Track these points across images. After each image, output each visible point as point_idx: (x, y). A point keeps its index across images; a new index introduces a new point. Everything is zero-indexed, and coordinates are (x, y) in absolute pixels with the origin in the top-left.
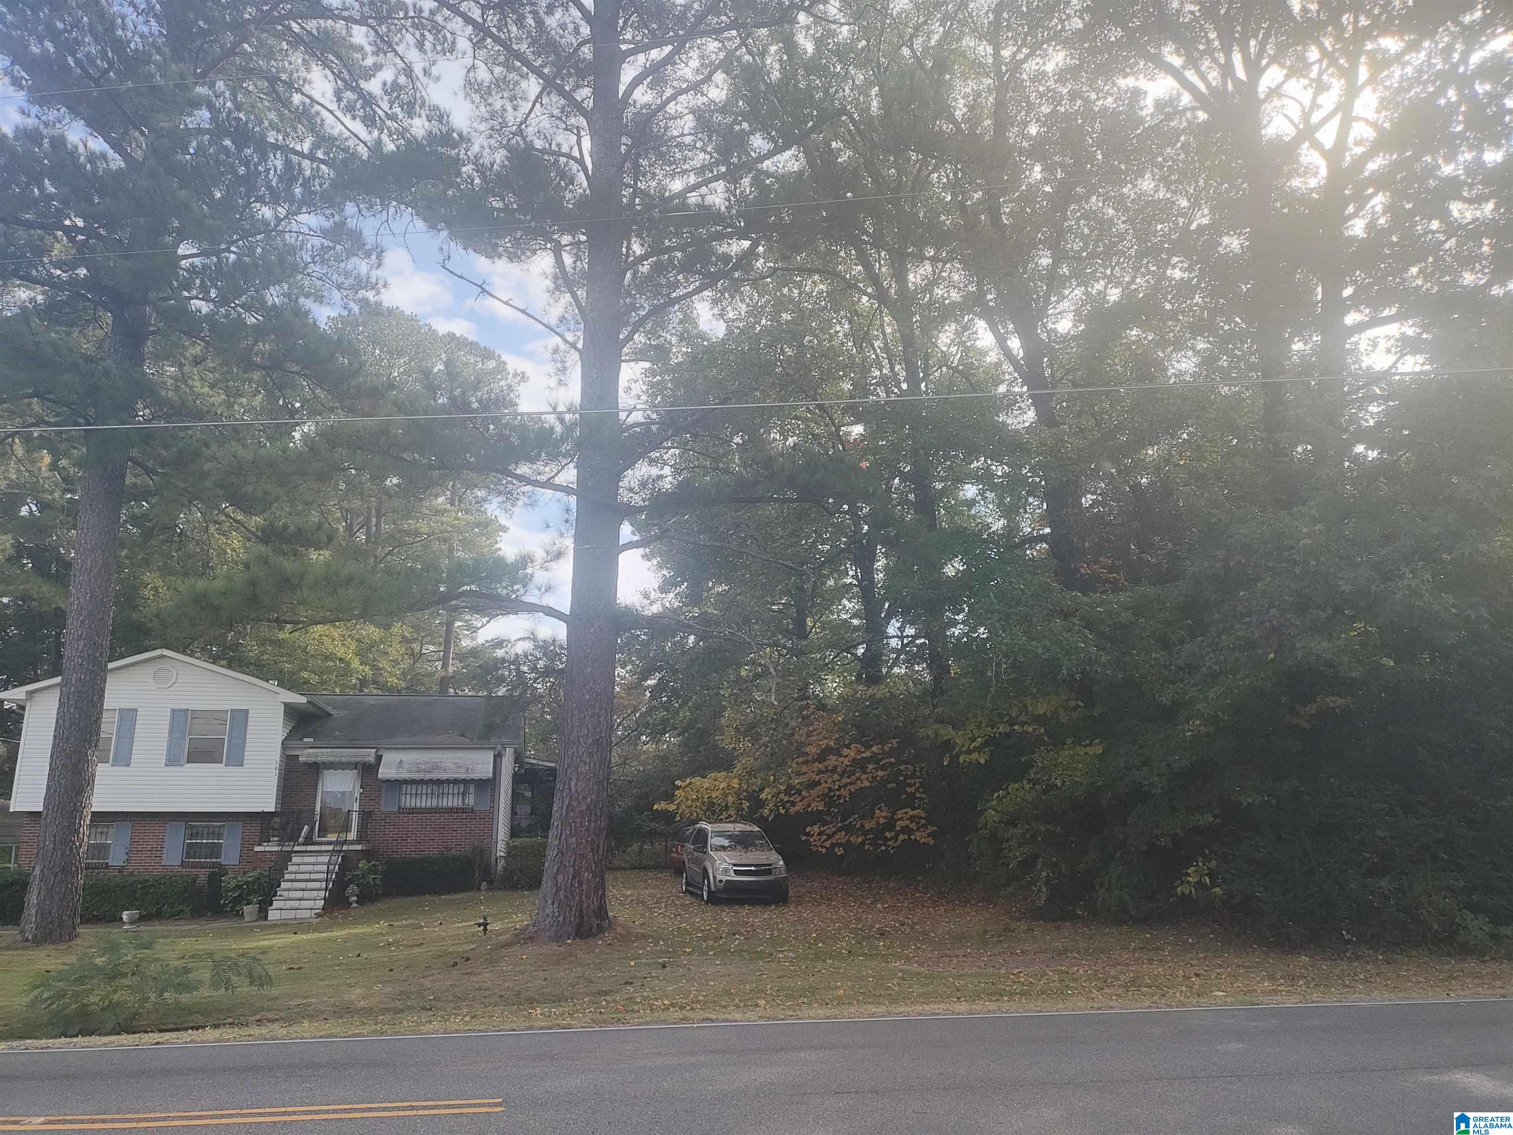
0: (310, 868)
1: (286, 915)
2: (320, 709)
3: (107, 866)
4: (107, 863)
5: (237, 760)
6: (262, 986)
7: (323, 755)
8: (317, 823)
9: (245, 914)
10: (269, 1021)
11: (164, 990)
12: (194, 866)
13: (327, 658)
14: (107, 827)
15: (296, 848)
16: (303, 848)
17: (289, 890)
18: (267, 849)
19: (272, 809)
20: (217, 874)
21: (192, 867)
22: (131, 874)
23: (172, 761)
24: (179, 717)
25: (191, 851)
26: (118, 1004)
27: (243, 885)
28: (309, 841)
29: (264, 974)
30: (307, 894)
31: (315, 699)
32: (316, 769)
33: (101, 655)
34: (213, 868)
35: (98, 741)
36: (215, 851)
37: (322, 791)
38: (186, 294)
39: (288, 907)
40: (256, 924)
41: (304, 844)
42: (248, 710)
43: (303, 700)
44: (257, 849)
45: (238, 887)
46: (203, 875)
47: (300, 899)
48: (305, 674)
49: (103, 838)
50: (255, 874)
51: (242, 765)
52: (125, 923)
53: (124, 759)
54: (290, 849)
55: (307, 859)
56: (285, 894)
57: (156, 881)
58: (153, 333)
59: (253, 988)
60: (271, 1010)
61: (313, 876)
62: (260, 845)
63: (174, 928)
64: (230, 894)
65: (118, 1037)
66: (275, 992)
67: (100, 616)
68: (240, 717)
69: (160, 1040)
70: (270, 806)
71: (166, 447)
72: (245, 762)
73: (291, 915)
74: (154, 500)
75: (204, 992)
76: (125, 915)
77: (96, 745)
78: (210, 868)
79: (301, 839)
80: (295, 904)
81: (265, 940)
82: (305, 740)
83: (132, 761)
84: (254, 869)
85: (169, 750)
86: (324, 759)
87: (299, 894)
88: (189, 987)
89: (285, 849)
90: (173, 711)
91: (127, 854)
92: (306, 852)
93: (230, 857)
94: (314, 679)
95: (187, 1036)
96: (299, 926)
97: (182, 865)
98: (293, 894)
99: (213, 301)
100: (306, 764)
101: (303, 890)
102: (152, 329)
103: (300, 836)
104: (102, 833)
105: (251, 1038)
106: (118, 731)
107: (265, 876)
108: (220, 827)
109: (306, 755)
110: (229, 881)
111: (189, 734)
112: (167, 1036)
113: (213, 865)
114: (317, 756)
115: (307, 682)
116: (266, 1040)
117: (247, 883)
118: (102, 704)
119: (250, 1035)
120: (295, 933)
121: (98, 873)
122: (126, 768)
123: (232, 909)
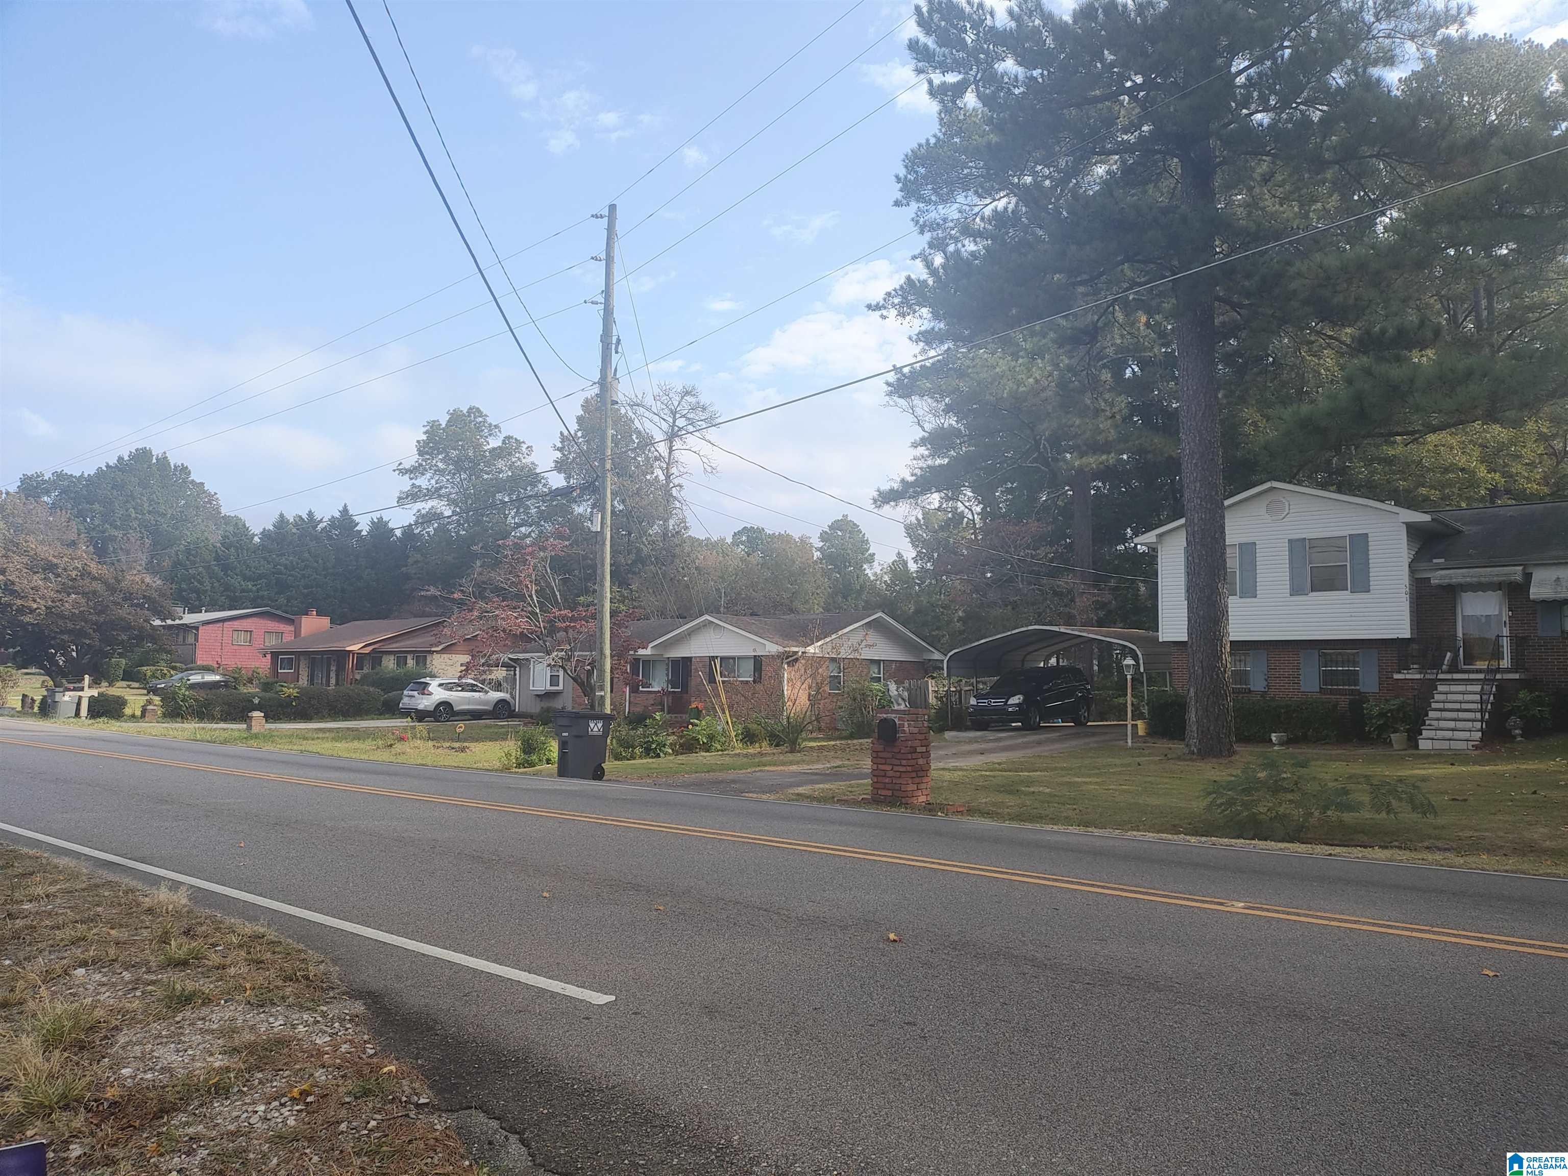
0: (1460, 697)
1: (1438, 745)
2: (1447, 526)
3: (1250, 691)
4: (1250, 689)
5: (1362, 586)
6: (1424, 813)
7: (1457, 576)
8: (1461, 649)
9: (1393, 742)
10: (1439, 849)
11: (1326, 808)
12: (1332, 692)
13: (1446, 470)
14: (1245, 654)
15: (1441, 676)
16: (1449, 676)
17: (1438, 719)
18: (1408, 676)
19: (1408, 635)
20: (1358, 701)
21: (1331, 694)
22: (1273, 699)
23: (1296, 590)
24: (1297, 548)
25: (1328, 678)
26: (1285, 815)
27: (1387, 712)
28: (1454, 668)
29: (1426, 802)
30: (1460, 725)
31: (1442, 515)
32: (1452, 591)
33: (1217, 494)
34: (1352, 695)
35: (1225, 574)
36: (1353, 677)
37: (1463, 617)
38: (1245, 111)
39: (1440, 737)
40: (1406, 752)
41: (1449, 672)
42: (1367, 534)
43: (1427, 518)
44: (1397, 676)
45: (1381, 715)
46: (1344, 703)
47: (1453, 730)
48: (1423, 491)
49: (1243, 665)
50: (1397, 701)
51: (1369, 591)
52: (1275, 745)
53: (1250, 592)
54: (1433, 677)
55: (1454, 688)
56: (1435, 723)
57: (1298, 707)
58: (1220, 164)
59: (1415, 815)
60: (1439, 839)
61: (1464, 706)
62: (1400, 673)
63: (1323, 752)
64: (1374, 721)
65: (1292, 845)
66: (1440, 821)
67: (1211, 457)
68: (1360, 542)
69: (1333, 852)
70: (1405, 632)
71: (1248, 276)
72: (1371, 588)
73: (1445, 745)
74: (1243, 334)
75: (1366, 814)
76: (1274, 737)
77: (1224, 579)
78: (1349, 695)
79: (1444, 667)
80: (1448, 734)
81: (1420, 769)
82: (1435, 561)
83: (1258, 592)
84: (1396, 697)
85: (1292, 579)
86: (1460, 580)
87: (1452, 724)
88: (1349, 808)
89: (1428, 676)
90: (1290, 541)
91: (1266, 680)
92: (1453, 680)
93: (1369, 682)
94: (1435, 495)
95: (1357, 852)
96: (1454, 757)
97: (1320, 692)
98: (1443, 724)
99: (1274, 108)
100: (1440, 586)
101: (1455, 720)
102: (1218, 160)
103: (1443, 664)
104: (1240, 661)
105: (1424, 862)
106: (1241, 565)
107: (1410, 705)
108: (1354, 654)
109: (1438, 577)
110: (1373, 708)
111: (1310, 563)
112: (1338, 850)
113: (1352, 692)
114: (1451, 578)
115: (1426, 499)
116: (1442, 866)
117: (1390, 711)
118: (1225, 540)
119: (1423, 859)
120: (1452, 764)
121: (1243, 697)
122: (1254, 600)
123: (1379, 736)
